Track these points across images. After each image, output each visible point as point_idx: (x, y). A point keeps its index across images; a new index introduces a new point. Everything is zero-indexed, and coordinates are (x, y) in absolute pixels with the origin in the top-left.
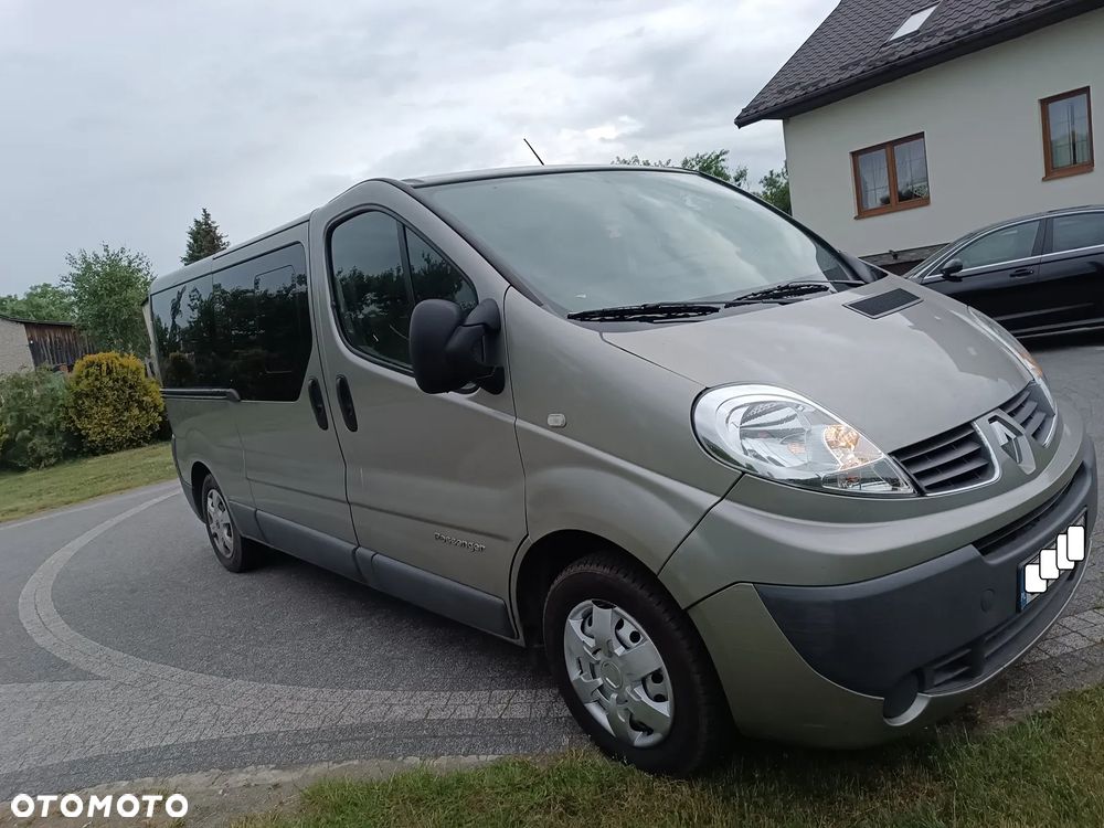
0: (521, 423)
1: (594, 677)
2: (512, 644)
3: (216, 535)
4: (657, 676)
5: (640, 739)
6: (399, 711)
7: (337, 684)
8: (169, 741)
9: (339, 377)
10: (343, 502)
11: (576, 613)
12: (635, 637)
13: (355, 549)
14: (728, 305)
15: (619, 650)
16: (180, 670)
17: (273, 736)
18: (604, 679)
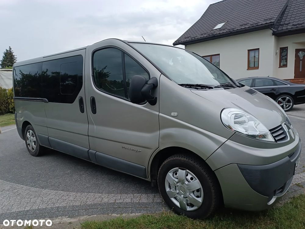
0: (160, 114)
1: (176, 190)
2: (146, 181)
3: (29, 144)
4: (198, 191)
5: (189, 209)
6: (106, 200)
7: (82, 191)
8: (28, 209)
9: (92, 97)
10: (87, 136)
11: (171, 172)
12: (192, 179)
13: (89, 150)
14: (216, 87)
15: (187, 183)
16: (24, 186)
17: (65, 207)
18: (179, 191)
